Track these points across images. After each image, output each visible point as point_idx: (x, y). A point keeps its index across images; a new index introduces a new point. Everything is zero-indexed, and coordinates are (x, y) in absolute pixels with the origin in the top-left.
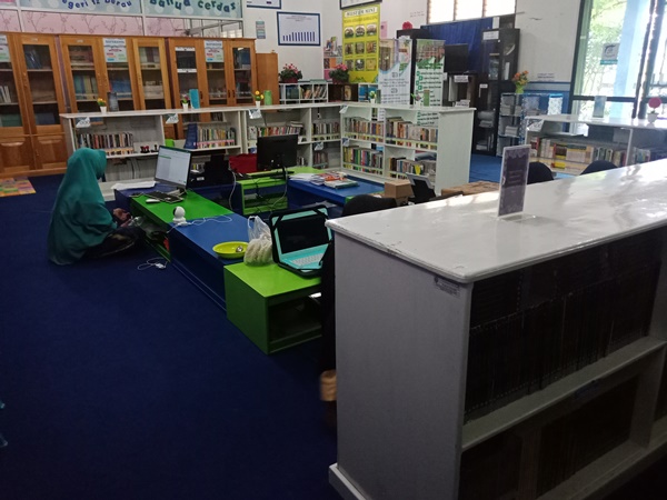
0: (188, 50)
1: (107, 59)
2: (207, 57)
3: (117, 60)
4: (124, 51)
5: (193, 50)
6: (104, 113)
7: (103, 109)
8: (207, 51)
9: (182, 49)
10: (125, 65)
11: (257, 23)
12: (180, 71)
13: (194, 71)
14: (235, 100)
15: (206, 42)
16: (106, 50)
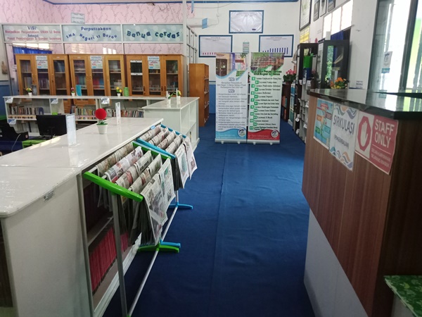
0: (138, 62)
1: (92, 67)
2: (149, 66)
4: (101, 63)
5: (141, 62)
7: (30, 94)
8: (149, 63)
9: (134, 61)
10: (101, 70)
11: (244, 43)
12: (133, 74)
13: (141, 74)
15: (149, 57)
16: (92, 62)
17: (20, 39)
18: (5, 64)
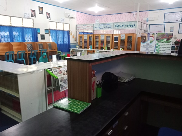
1: (101, 39)
3: (102, 39)
4: (104, 37)
5: (118, 36)
6: (77, 49)
7: (77, 48)
8: (121, 37)
9: (116, 37)
10: (104, 40)
11: (171, 27)
12: (115, 41)
13: (118, 41)
14: (126, 49)
15: (121, 35)
16: (101, 37)
17: (81, 29)
18: (76, 38)
